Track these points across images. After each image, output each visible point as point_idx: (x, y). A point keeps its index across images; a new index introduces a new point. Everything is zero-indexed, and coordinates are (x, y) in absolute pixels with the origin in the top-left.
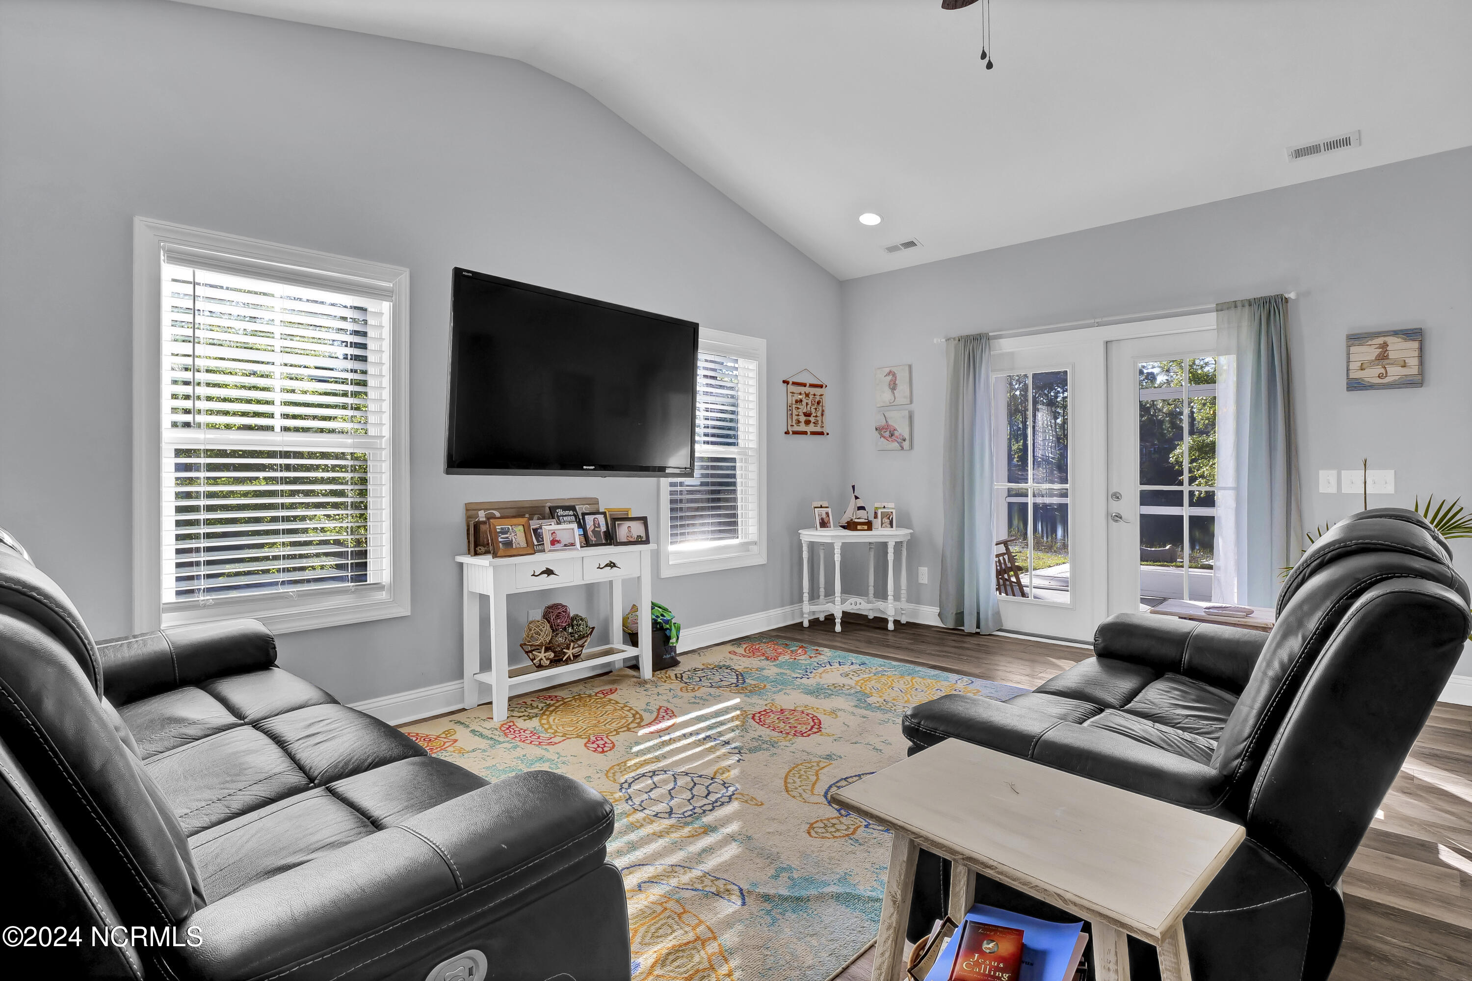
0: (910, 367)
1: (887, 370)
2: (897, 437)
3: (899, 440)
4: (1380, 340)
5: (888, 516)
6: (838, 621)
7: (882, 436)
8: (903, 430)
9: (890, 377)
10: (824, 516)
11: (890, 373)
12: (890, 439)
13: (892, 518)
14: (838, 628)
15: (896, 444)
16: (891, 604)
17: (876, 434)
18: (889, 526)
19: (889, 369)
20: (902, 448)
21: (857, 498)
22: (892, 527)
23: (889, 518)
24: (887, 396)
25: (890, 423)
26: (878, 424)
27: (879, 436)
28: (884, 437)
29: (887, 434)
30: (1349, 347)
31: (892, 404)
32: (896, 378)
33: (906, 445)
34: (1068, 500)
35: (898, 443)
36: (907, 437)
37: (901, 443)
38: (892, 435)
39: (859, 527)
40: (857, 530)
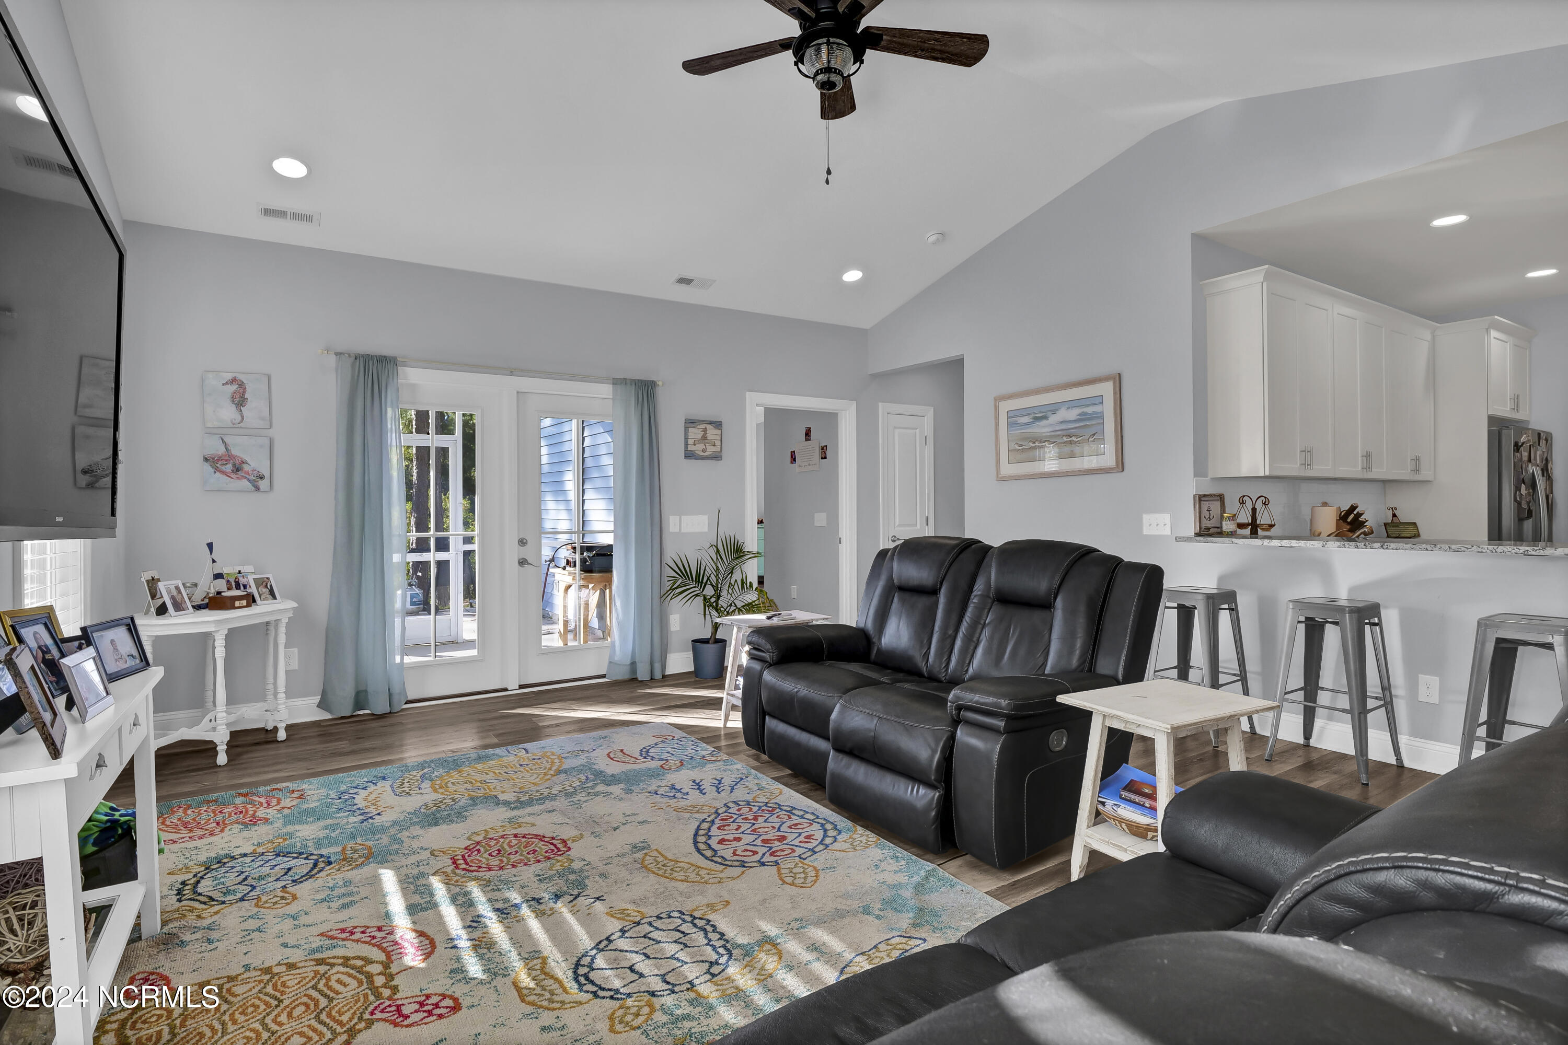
0: (269, 378)
1: (229, 376)
2: (247, 473)
3: (252, 478)
4: (703, 426)
5: (264, 584)
6: (222, 748)
7: (217, 470)
8: (256, 462)
9: (234, 387)
10: (175, 593)
11: (233, 381)
12: (233, 476)
13: (271, 586)
14: (222, 759)
15: (245, 483)
16: (284, 704)
17: (208, 468)
18: (270, 597)
19: (234, 375)
20: (257, 489)
21: (214, 561)
22: (275, 598)
23: (266, 586)
24: (228, 413)
25: (234, 451)
26: (209, 452)
27: (212, 470)
28: (223, 472)
29: (229, 468)
30: (686, 428)
31: (237, 426)
32: (245, 389)
33: (264, 484)
34: (475, 547)
35: (249, 480)
36: (267, 475)
37: (255, 481)
38: (237, 469)
39: (237, 604)
40: (234, 607)
